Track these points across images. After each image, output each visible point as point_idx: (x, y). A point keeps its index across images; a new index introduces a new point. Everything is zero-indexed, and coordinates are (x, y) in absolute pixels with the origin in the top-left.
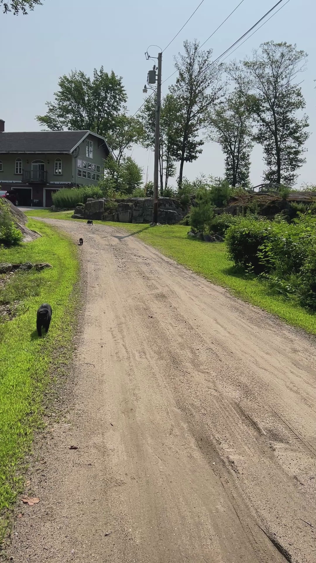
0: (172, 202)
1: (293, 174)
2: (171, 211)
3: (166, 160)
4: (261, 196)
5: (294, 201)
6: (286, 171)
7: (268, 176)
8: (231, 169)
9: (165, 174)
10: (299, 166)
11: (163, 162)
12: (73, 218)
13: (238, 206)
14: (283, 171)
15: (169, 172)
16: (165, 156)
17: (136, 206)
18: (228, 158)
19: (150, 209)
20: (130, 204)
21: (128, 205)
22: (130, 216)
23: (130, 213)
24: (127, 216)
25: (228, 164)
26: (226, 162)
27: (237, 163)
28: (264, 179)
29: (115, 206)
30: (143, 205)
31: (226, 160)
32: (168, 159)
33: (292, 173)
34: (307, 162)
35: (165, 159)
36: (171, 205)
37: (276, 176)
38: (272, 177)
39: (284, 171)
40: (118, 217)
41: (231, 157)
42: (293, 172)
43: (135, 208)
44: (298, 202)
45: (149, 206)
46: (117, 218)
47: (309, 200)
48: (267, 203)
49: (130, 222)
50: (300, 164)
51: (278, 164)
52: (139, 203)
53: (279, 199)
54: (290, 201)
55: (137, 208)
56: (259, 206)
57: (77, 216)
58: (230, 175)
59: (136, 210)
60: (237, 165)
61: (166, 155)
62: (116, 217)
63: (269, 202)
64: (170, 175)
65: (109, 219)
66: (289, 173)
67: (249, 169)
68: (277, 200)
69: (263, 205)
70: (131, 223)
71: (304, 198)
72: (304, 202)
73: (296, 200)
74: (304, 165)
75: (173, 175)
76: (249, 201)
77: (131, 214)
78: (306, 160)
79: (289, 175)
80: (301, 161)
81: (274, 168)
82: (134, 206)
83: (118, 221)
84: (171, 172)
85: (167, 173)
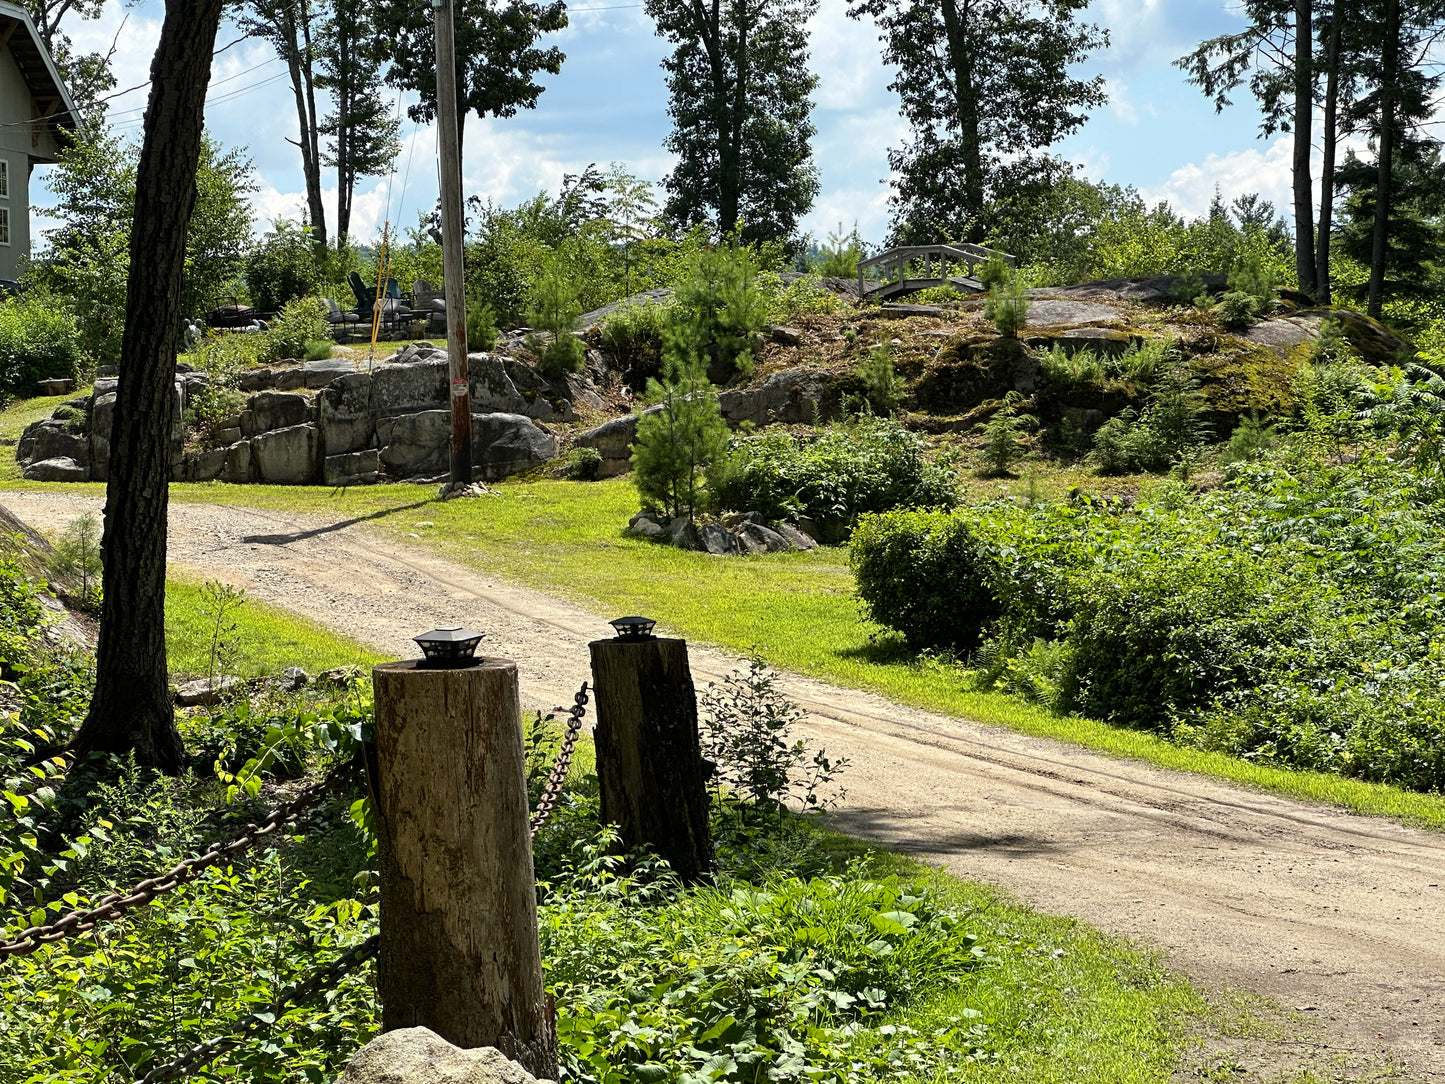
0: (502, 375)
1: (1046, 160)
2: (508, 417)
3: (331, 81)
4: (906, 322)
5: (1049, 343)
6: (1006, 144)
7: (921, 177)
8: (702, 113)
9: (334, 157)
10: (1069, 121)
11: (315, 89)
12: (35, 479)
13: (807, 378)
14: (992, 144)
15: (354, 149)
16: (326, 60)
17: (336, 403)
18: (682, 53)
19: (405, 410)
20: (308, 395)
21: (299, 401)
22: (310, 447)
23: (310, 437)
24: (298, 455)
25: (682, 87)
26: (672, 75)
27: (740, 80)
28: (897, 193)
29: (232, 406)
30: (370, 397)
31: (671, 67)
32: (343, 72)
33: (1037, 154)
34: (1110, 99)
35: (325, 73)
36: (498, 387)
37: (959, 173)
38: (940, 179)
39: (998, 145)
40: (255, 461)
41: (702, 45)
42: (1043, 148)
43: (330, 410)
44: (1072, 346)
45: (397, 398)
46: (251, 463)
47: (1115, 333)
48: (933, 354)
49: (315, 476)
50: (1074, 110)
51: (966, 111)
52: (350, 390)
53: (987, 336)
54: (1034, 343)
55: (342, 413)
56: (900, 370)
57: (55, 469)
58: (703, 146)
59: (340, 421)
60: (740, 92)
61: (331, 53)
62: (245, 459)
63: (943, 349)
64: (365, 164)
65: (213, 469)
66: (1024, 155)
67: (804, 114)
68: (976, 341)
69: (918, 367)
70: (323, 483)
71: (1093, 323)
72: (1098, 346)
73: (1057, 335)
74: (1095, 113)
75: (377, 161)
76: (851, 348)
77: (315, 443)
78: (1104, 89)
79: (1024, 163)
80: (1079, 92)
81: (946, 133)
82: (327, 403)
83: (257, 476)
84: (368, 145)
85: (342, 152)
